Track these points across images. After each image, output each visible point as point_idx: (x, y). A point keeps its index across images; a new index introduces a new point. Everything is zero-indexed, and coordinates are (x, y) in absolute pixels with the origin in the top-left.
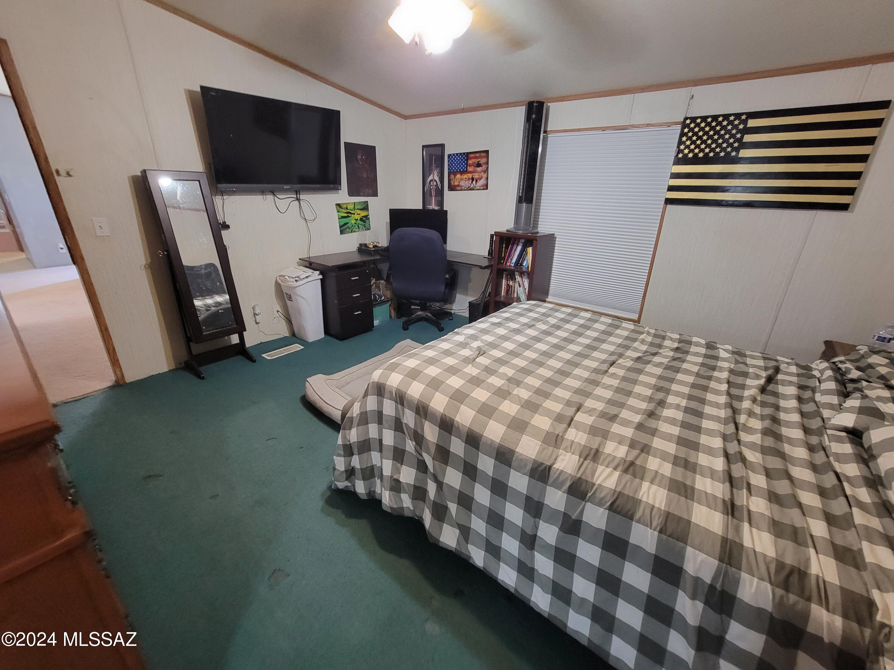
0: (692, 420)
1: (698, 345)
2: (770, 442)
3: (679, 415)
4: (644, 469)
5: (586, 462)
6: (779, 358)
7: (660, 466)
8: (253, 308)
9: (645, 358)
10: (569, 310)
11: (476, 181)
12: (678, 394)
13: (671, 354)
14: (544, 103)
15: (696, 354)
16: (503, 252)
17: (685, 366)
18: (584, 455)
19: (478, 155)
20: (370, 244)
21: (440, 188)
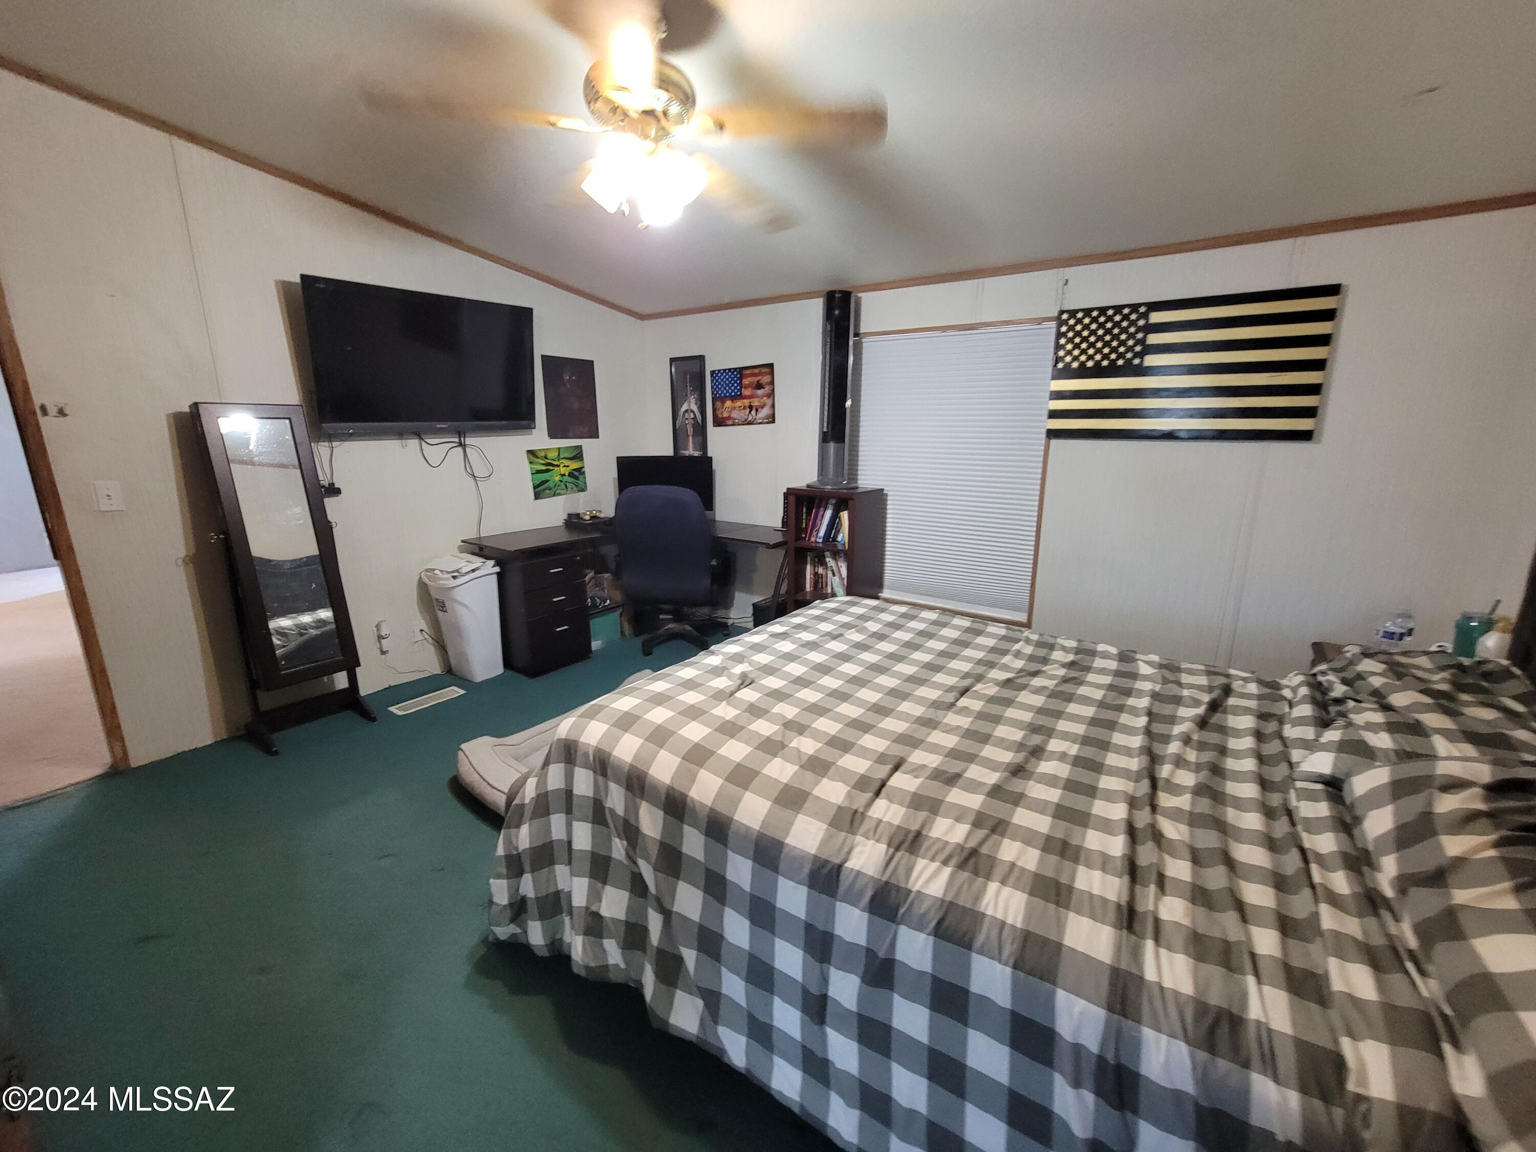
0: (1085, 777)
1: (1105, 656)
2: (1204, 805)
3: (1063, 770)
4: (992, 860)
5: (899, 854)
6: (1232, 672)
7: (1019, 856)
8: (378, 626)
9: (1019, 681)
10: (903, 609)
11: (757, 410)
12: (1066, 736)
13: (1062, 672)
14: (851, 293)
15: (1103, 671)
16: (804, 521)
17: (1082, 690)
18: (896, 842)
19: (756, 371)
20: (585, 514)
21: (700, 422)
